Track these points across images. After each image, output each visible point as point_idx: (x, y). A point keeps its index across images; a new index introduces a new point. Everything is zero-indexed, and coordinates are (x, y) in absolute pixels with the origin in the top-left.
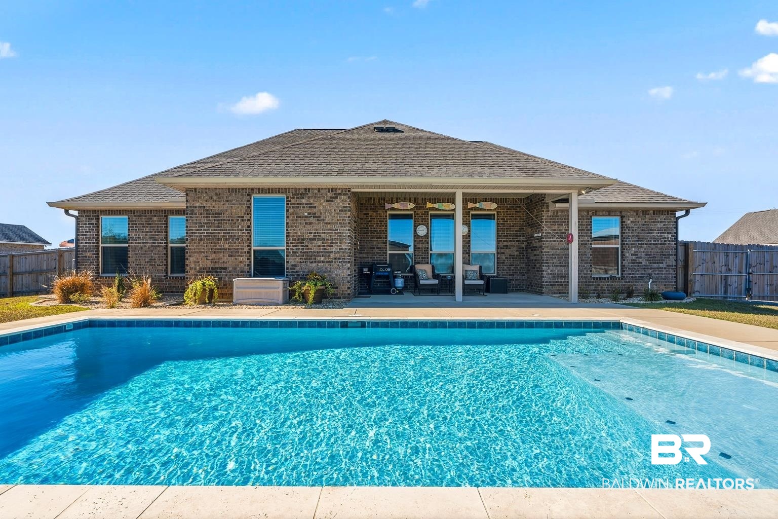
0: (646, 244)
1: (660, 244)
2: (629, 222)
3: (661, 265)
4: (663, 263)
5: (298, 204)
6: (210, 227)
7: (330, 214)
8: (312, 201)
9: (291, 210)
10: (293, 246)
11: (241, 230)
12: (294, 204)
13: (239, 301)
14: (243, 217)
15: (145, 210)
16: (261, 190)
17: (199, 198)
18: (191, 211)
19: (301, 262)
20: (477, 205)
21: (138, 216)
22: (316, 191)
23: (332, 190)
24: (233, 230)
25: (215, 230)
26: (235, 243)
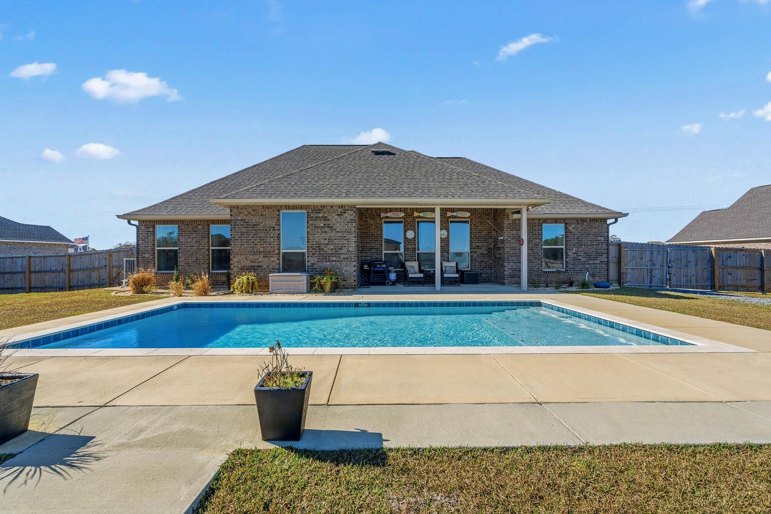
0: (584, 245)
1: (595, 245)
2: (571, 228)
3: (596, 262)
4: (597, 260)
5: (315, 217)
6: (249, 235)
7: (340, 225)
8: (326, 215)
9: (311, 222)
10: (312, 249)
11: (272, 237)
12: (313, 217)
13: (274, 291)
14: (274, 227)
15: (192, 221)
16: (288, 207)
17: (240, 213)
18: (234, 223)
19: (318, 261)
20: (454, 214)
21: (186, 225)
22: (329, 208)
23: (341, 206)
24: (266, 237)
25: (253, 237)
26: (268, 247)
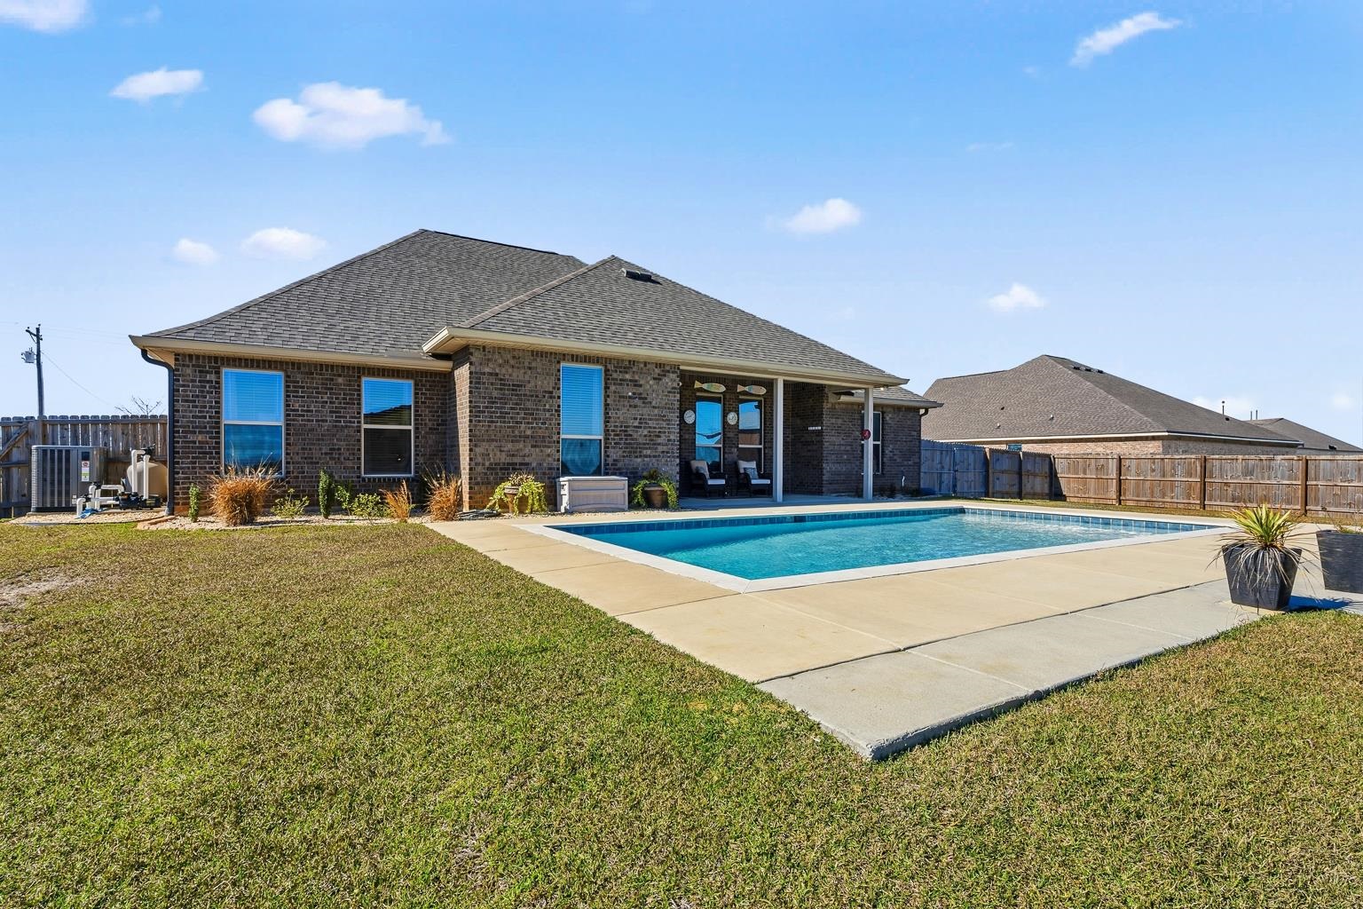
0: (900, 441)
1: (909, 441)
4: (910, 460)
5: (621, 380)
6: (506, 404)
7: (658, 395)
8: (637, 378)
9: (613, 388)
10: (615, 435)
11: (548, 411)
12: (617, 379)
13: (575, 508)
14: (551, 393)
15: (321, 365)
16: (575, 358)
17: (489, 360)
18: (477, 378)
19: (624, 456)
20: (746, 389)
21: (307, 373)
22: (642, 365)
23: (659, 365)
24: (538, 410)
25: (512, 409)
26: (540, 428)
